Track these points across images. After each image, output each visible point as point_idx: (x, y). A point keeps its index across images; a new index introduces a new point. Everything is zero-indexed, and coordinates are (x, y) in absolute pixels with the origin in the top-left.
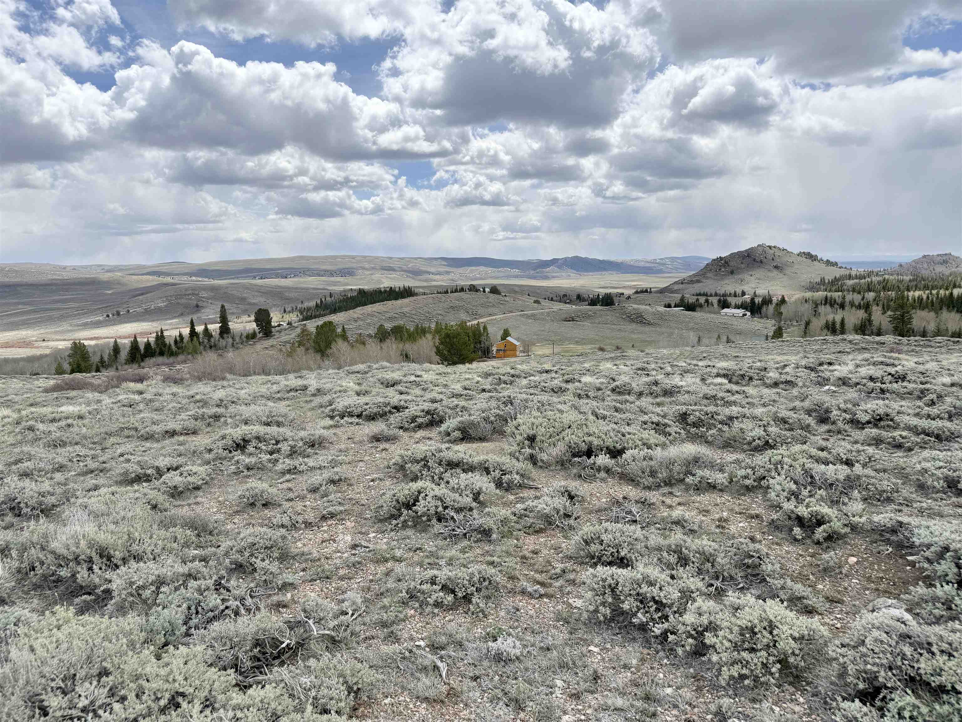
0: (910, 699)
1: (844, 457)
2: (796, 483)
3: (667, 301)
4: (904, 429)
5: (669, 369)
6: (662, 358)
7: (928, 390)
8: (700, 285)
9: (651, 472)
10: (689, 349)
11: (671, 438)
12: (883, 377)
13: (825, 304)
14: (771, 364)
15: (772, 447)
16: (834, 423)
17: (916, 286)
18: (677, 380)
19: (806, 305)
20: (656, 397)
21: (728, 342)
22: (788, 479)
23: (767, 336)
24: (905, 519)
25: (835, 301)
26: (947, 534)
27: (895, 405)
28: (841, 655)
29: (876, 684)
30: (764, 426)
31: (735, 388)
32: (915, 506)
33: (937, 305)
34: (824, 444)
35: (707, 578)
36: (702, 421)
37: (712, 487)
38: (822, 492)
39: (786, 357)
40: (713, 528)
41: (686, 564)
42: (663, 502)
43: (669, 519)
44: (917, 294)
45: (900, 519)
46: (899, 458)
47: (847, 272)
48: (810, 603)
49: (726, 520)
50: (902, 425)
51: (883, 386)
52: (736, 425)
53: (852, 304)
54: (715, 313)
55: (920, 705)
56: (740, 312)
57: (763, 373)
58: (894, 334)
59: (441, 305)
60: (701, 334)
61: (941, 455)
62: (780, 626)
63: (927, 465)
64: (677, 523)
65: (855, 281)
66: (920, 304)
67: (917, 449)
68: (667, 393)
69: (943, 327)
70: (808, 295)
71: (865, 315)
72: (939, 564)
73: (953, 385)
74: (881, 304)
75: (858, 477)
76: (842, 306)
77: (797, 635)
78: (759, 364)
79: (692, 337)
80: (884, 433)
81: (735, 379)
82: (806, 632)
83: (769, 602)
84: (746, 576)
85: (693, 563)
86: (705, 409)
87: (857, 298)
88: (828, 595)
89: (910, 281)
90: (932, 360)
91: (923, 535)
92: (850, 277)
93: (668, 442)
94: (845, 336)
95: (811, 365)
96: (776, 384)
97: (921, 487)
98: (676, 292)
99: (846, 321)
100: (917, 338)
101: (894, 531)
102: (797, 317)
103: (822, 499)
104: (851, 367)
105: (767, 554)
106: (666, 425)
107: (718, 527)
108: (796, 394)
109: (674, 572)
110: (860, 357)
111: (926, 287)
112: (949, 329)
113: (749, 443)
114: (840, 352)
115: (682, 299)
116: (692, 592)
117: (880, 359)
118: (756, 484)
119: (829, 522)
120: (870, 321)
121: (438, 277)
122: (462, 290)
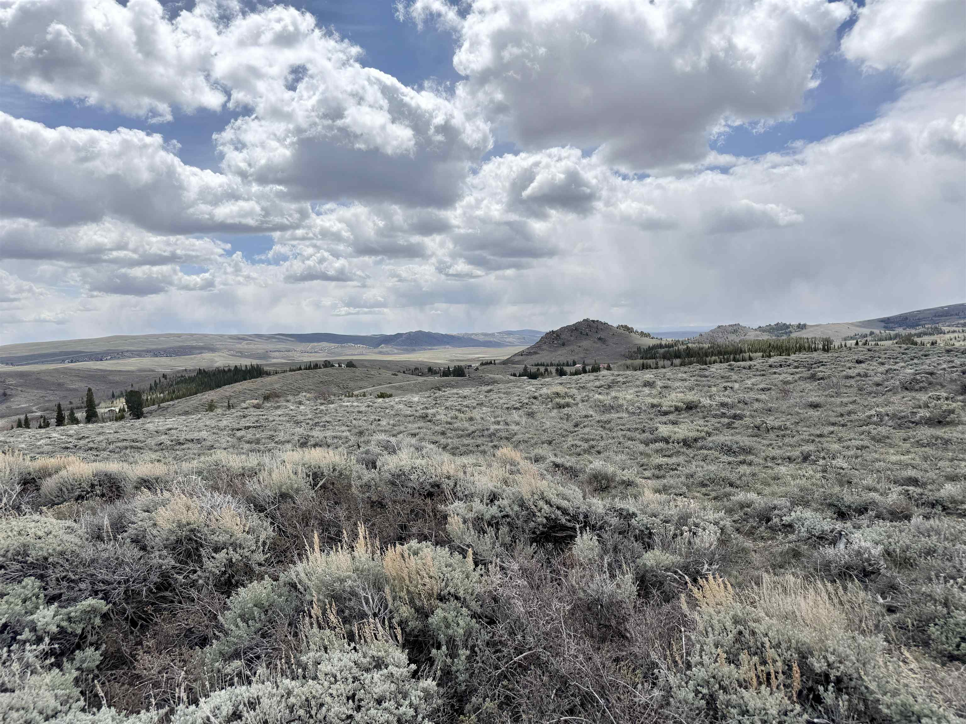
25: (650, 366)
44: (713, 358)
47: (659, 342)
59: (310, 380)
65: (665, 349)
70: (629, 362)
98: (518, 363)
111: (720, 354)
115: (525, 369)
121: (277, 354)
122: (316, 366)
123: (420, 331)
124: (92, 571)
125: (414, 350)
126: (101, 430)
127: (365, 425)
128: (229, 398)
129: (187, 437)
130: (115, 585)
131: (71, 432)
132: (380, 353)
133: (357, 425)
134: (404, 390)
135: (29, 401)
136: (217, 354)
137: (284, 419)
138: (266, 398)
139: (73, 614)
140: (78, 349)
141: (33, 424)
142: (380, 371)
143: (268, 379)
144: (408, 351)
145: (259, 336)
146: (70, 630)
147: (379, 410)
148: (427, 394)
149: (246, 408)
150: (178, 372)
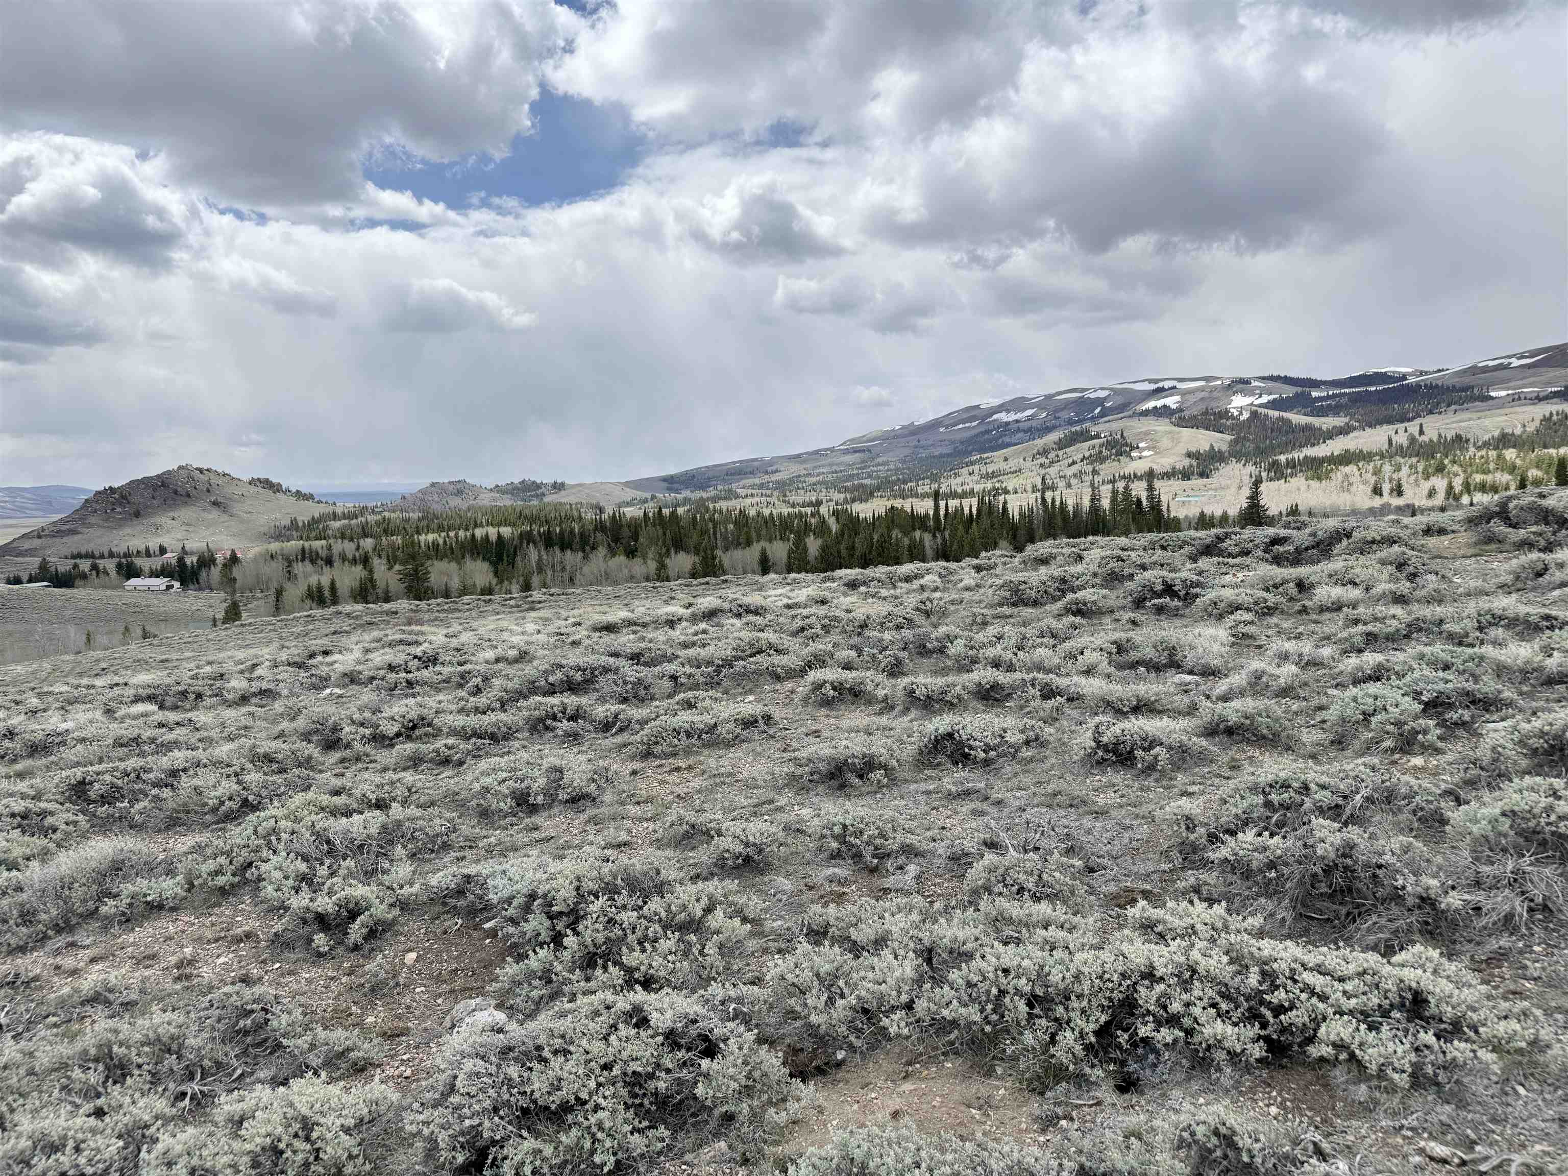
0: (530, 1143)
1: (373, 797)
2: (305, 859)
3: (12, 571)
4: (449, 735)
5: (34, 702)
6: (14, 683)
7: (469, 673)
8: (76, 538)
9: (22, 915)
10: (68, 658)
11: (58, 835)
12: (406, 663)
13: (303, 560)
14: (229, 666)
15: (255, 808)
16: (348, 746)
17: (428, 526)
18: (54, 722)
19: (274, 564)
20: (14, 761)
21: (145, 636)
22: (292, 855)
23: (215, 620)
24: (472, 870)
25: (317, 553)
26: (529, 875)
27: (431, 702)
28: (424, 1123)
29: (480, 1144)
30: (236, 775)
31: (172, 717)
32: (481, 845)
33: (457, 552)
34: (338, 783)
35: (172, 1086)
36: (119, 789)
37: (156, 908)
38: (349, 863)
39: (252, 652)
40: (169, 985)
41: (124, 1076)
42: (58, 968)
43: (76, 998)
44: (431, 537)
45: (466, 871)
46: (448, 779)
47: (330, 509)
48: (360, 1054)
49: (191, 962)
50: (445, 730)
51: (410, 676)
52: (186, 782)
53: (343, 558)
54: (114, 588)
55: (541, 1147)
56: (161, 583)
57: (218, 684)
58: (408, 598)
60: (91, 628)
61: (503, 762)
62: (322, 1120)
63: (487, 781)
64: (95, 999)
65: (343, 521)
66: (436, 551)
67: (470, 761)
68: (35, 749)
69: (469, 582)
70: (275, 546)
71: (364, 573)
72: (526, 921)
73: (497, 660)
74: (384, 554)
75: (399, 824)
76: (329, 562)
77: (351, 1122)
78: (208, 669)
79: (75, 635)
80: (423, 747)
81: (169, 701)
82: (366, 1110)
83: (296, 1084)
84: (245, 1052)
85: (139, 1066)
86: (122, 765)
87: (349, 547)
88: (385, 1028)
89: (419, 519)
90: (465, 630)
91: (501, 886)
92: (335, 517)
93: (52, 846)
94: (340, 608)
95: (297, 659)
96: (244, 699)
97: (485, 814)
98: (30, 552)
99: (338, 584)
100: (439, 601)
101: (460, 892)
102: (259, 584)
103: (351, 874)
104: (357, 654)
105: (276, 997)
106: (44, 814)
107: (178, 979)
108: (281, 710)
109: (101, 1102)
110: (367, 637)
111: (440, 529)
112: (478, 582)
113: (215, 810)
114: (335, 633)
115: (44, 566)
116: (147, 1127)
117: (398, 637)
118: (237, 879)
119: (367, 909)
120: (371, 580)
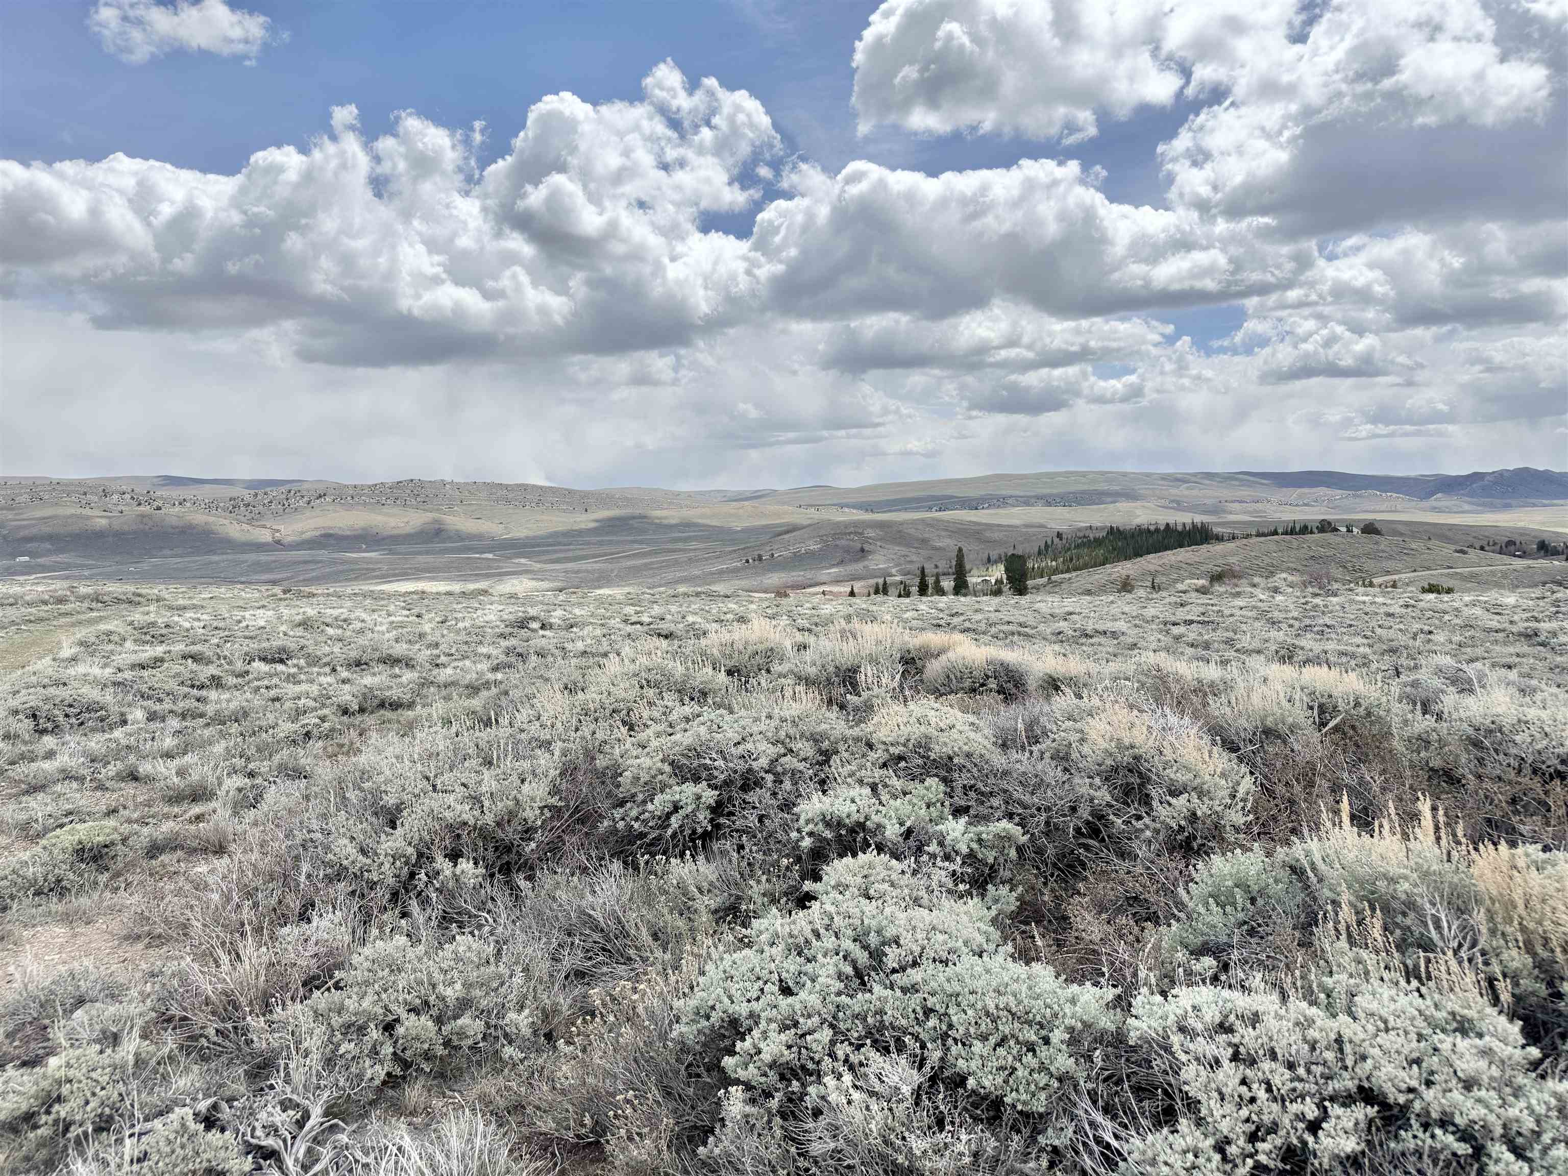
59: (1293, 553)
121: (1236, 506)
122: (1305, 530)
123: (1526, 470)
124: (1004, 784)
125: (1507, 506)
126: (977, 606)
127: (1403, 640)
128: (1154, 574)
129: (1097, 627)
130: (1034, 810)
131: (941, 605)
132: (1434, 509)
133: (1384, 638)
134: (1479, 582)
135: (888, 560)
136: (1139, 503)
137: (1250, 614)
138: (1217, 578)
139: (984, 836)
140: (949, 492)
141: (892, 590)
142: (1430, 544)
143: (1219, 548)
144: (1493, 508)
145: (1209, 476)
146: (980, 856)
147: (1429, 614)
148: (1537, 592)
149: (1184, 592)
150: (1080, 530)
